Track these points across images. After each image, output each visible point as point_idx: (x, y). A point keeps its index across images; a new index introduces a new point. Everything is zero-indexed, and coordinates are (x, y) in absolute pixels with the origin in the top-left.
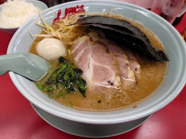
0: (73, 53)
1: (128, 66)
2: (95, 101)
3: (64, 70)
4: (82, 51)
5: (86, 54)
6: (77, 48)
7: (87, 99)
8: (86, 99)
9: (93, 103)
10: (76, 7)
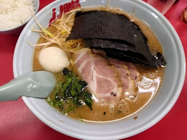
0: (75, 64)
1: (129, 76)
2: (101, 113)
3: (69, 84)
4: (85, 63)
5: (88, 66)
6: (79, 58)
7: (94, 112)
8: (92, 111)
9: (99, 115)
10: (71, 3)
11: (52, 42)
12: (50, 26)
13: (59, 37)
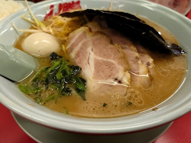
0: (68, 49)
1: (139, 59)
2: (99, 105)
4: (80, 45)
5: (84, 48)
6: (73, 41)
7: (87, 103)
9: (96, 107)
10: (71, 3)
12: (45, 20)
13: (52, 27)
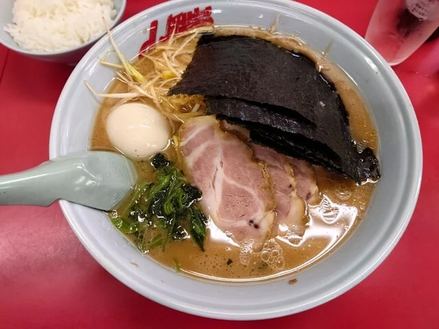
0: (183, 146)
1: (293, 190)
2: (221, 261)
3: (163, 189)
4: (202, 147)
5: (209, 156)
6: (191, 136)
7: (206, 256)
8: (205, 253)
9: (217, 265)
10: (193, 12)
11: (140, 93)
12: (140, 56)
13: (157, 85)
